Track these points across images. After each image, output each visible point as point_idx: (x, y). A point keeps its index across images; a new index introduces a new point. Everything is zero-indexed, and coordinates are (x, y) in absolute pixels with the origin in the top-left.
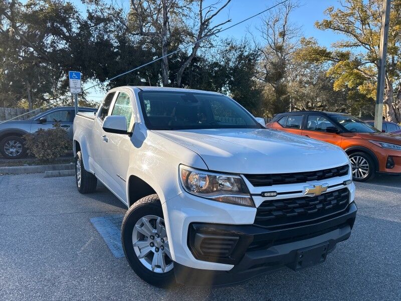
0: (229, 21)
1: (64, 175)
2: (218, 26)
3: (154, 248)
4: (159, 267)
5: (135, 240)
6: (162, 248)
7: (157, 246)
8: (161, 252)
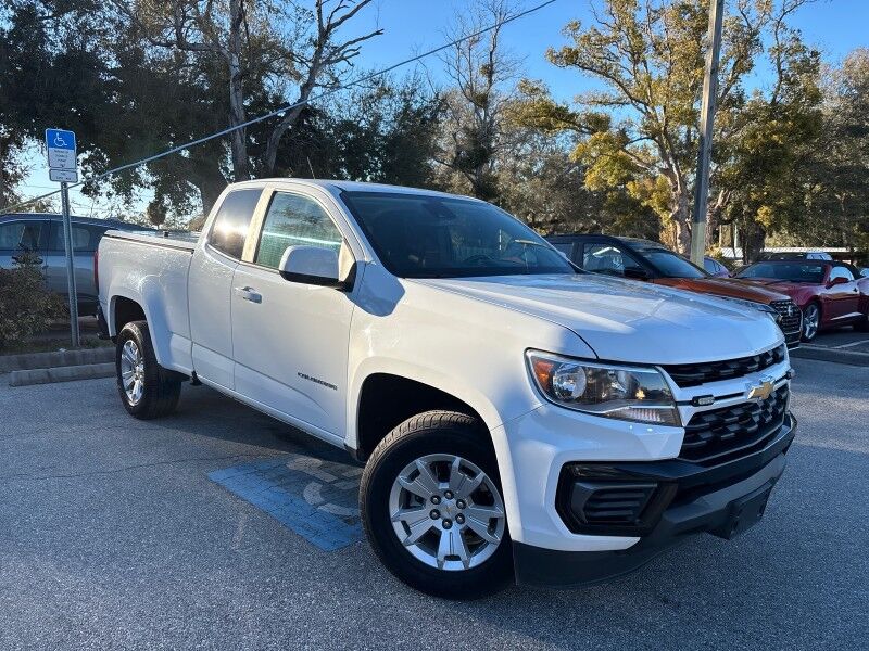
0: (378, 33)
1: (63, 380)
2: (355, 42)
3: (440, 520)
4: (453, 558)
5: (394, 509)
6: (461, 518)
7: (447, 516)
8: (456, 528)
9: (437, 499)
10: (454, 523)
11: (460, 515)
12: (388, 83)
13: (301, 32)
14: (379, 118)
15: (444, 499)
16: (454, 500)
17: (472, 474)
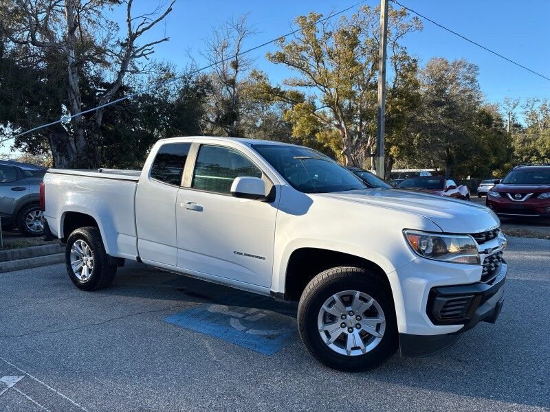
0: (166, 40)
2: (151, 45)
3: (346, 328)
4: (358, 348)
5: (320, 324)
6: (358, 326)
7: (350, 325)
8: (356, 332)
9: (344, 316)
10: (355, 329)
11: (358, 324)
12: (171, 71)
13: (112, 37)
14: (168, 93)
15: (348, 316)
16: (354, 317)
17: (366, 301)
